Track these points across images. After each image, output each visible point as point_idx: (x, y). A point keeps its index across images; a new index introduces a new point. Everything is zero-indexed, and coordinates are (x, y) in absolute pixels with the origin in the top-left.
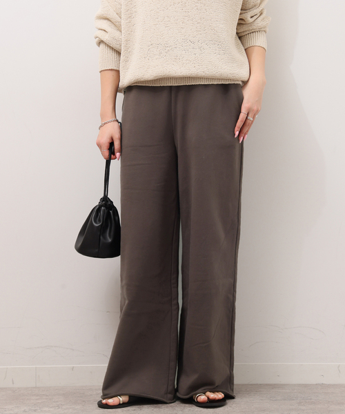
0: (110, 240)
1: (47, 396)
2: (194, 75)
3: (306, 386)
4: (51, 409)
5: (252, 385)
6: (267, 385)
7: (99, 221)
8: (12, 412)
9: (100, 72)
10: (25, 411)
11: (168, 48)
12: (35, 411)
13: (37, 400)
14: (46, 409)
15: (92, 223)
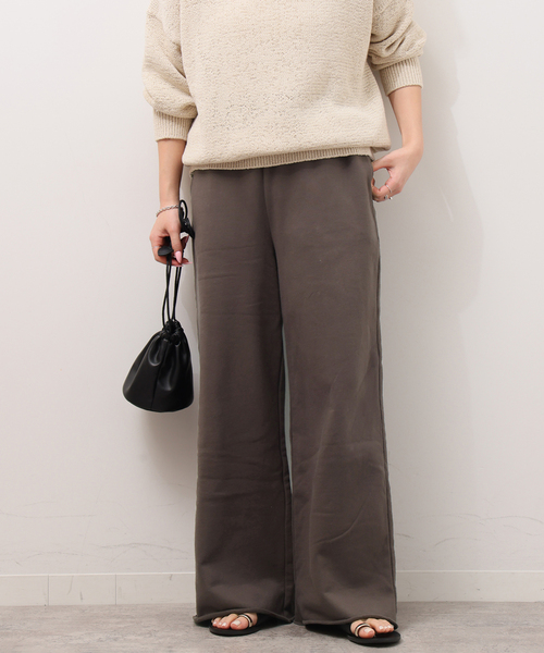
0: (169, 388)
1: (132, 618)
2: (295, 150)
3: (520, 604)
4: (139, 638)
5: (439, 603)
6: (461, 603)
7: (158, 359)
8: (81, 642)
9: (159, 141)
10: (100, 640)
11: (255, 112)
12: (115, 640)
13: (118, 623)
14: (133, 637)
15: (147, 361)
